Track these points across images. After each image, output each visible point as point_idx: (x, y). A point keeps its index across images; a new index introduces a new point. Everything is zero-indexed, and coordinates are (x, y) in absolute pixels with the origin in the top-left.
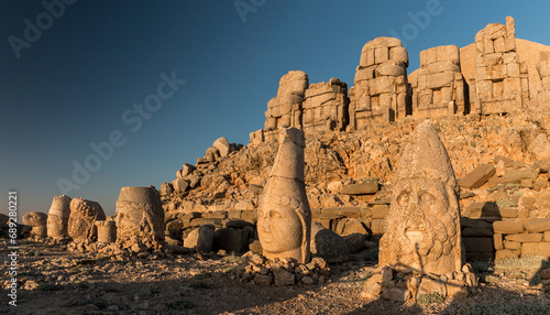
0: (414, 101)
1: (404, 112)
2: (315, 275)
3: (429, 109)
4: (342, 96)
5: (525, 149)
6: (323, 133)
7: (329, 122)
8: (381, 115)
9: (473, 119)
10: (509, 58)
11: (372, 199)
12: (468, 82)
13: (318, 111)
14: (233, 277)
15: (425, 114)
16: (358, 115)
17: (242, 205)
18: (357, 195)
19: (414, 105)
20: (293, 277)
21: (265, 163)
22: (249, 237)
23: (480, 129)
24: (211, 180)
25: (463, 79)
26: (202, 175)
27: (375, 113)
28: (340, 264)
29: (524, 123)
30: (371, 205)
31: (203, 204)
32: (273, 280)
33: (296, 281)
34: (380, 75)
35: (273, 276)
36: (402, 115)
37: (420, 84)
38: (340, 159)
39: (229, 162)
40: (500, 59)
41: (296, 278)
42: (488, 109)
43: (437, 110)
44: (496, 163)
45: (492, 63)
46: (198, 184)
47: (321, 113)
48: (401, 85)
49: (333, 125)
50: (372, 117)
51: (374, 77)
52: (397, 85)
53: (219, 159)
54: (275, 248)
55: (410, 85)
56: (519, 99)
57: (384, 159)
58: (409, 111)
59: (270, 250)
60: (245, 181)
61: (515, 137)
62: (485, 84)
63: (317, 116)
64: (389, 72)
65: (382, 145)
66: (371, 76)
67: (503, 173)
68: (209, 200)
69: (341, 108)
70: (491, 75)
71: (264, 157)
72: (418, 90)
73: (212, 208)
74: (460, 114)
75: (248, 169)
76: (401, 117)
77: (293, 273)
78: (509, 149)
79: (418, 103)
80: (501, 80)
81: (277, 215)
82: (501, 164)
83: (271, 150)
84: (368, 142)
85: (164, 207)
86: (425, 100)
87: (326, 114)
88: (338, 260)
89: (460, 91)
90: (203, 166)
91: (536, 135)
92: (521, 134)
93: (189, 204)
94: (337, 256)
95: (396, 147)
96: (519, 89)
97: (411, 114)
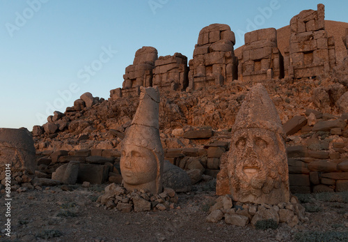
0: (239, 69)
1: (231, 78)
2: (167, 202)
3: (251, 75)
4: (183, 66)
5: (333, 103)
6: (169, 92)
7: (173, 84)
8: (214, 80)
9: (287, 82)
10: (318, 35)
11: (207, 143)
12: (283, 55)
13: (164, 76)
14: (98, 205)
15: (248, 79)
16: (195, 80)
17: (103, 145)
18: (195, 139)
19: (239, 72)
20: (149, 204)
21: (122, 113)
22: (109, 171)
23: (293, 89)
24: (77, 125)
25: (279, 53)
26: (70, 121)
27: (208, 78)
28: (185, 193)
29: (331, 84)
30: (206, 147)
31: (69, 143)
32: (133, 207)
33: (152, 207)
34: (213, 51)
35: (133, 203)
36: (230, 79)
37: (245, 57)
38: (181, 112)
39: (93, 111)
40: (312, 36)
41: (152, 205)
42: (300, 74)
43: (258, 76)
44: (307, 115)
45: (303, 39)
46: (66, 128)
47: (167, 78)
48: (229, 58)
49: (177, 87)
50: (207, 81)
51: (209, 52)
52: (227, 58)
53: (85, 109)
54: (134, 181)
55: (236, 58)
56: (327, 64)
57: (216, 112)
58: (236, 77)
59: (130, 182)
60: (105, 126)
61: (324, 95)
62: (297, 55)
63: (164, 80)
64: (220, 49)
65: (214, 102)
66: (206, 52)
67: (314, 123)
68: (75, 140)
69: (182, 74)
70: (303, 48)
71: (122, 108)
72: (242, 62)
73: (78, 148)
74: (277, 78)
75: (108, 117)
76: (230, 81)
77: (149, 201)
78: (319, 104)
79: (243, 71)
80: (311, 52)
81: (137, 155)
82: (312, 116)
83: (127, 103)
84: (203, 99)
85: (36, 145)
86: (249, 69)
87: (171, 78)
88: (183, 190)
89: (276, 61)
90: (71, 113)
91: (343, 93)
92: (330, 92)
93: (58, 143)
94: (183, 187)
95: (225, 104)
96: (327, 58)
97: (237, 79)
